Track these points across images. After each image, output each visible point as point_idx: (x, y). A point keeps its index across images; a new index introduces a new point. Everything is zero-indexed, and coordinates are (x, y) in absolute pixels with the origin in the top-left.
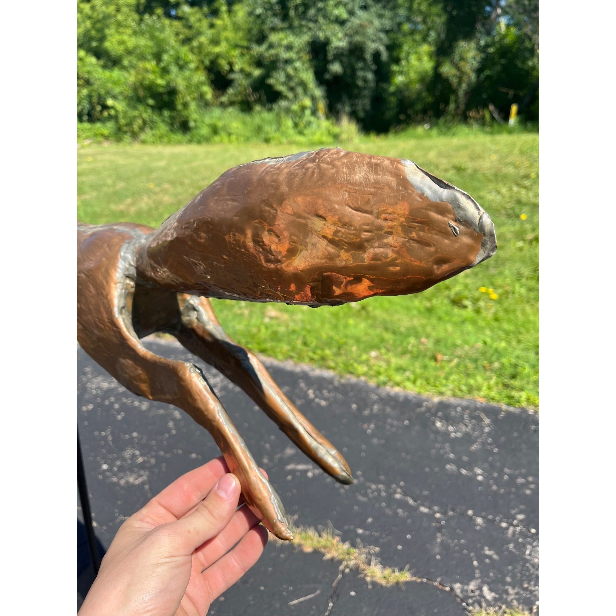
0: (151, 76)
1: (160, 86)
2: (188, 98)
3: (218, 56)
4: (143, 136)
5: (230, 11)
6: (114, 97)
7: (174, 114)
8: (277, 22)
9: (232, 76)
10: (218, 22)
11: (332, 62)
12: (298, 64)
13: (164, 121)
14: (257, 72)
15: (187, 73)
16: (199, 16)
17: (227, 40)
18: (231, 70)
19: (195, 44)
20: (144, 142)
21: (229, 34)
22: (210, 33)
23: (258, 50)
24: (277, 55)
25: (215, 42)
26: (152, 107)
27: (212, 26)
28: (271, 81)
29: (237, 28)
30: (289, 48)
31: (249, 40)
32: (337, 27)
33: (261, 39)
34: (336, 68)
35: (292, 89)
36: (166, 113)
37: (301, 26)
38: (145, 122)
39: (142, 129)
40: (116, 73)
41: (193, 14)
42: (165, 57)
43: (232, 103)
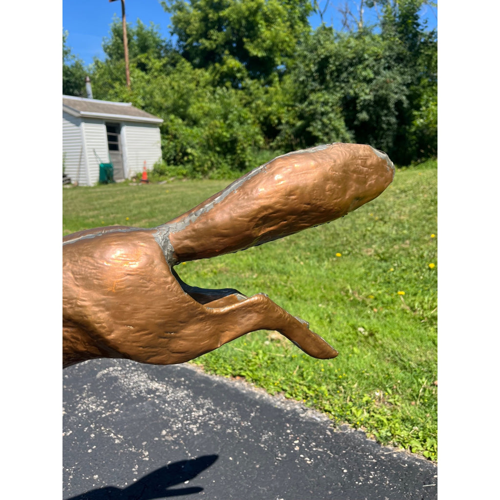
0: (220, 131)
1: (225, 137)
2: (245, 145)
3: (270, 113)
4: (211, 174)
5: (280, 81)
6: (193, 147)
7: (234, 157)
8: (316, 85)
9: (281, 127)
10: (271, 89)
11: (361, 111)
12: (332, 115)
13: (226, 162)
14: (299, 123)
15: (246, 127)
16: (257, 85)
17: (277, 101)
18: (280, 123)
19: (254, 105)
20: (211, 178)
21: (280, 97)
22: (265, 97)
23: (300, 107)
24: (315, 110)
25: (268, 104)
26: (219, 153)
27: (267, 92)
28: (311, 129)
29: (285, 92)
30: (325, 103)
31: (294, 101)
32: (365, 85)
33: (304, 98)
34: (364, 116)
35: (327, 134)
36: (229, 157)
37: (335, 86)
38: (212, 164)
39: (210, 168)
40: (195, 130)
41: (252, 85)
42: (230, 116)
43: (279, 147)
